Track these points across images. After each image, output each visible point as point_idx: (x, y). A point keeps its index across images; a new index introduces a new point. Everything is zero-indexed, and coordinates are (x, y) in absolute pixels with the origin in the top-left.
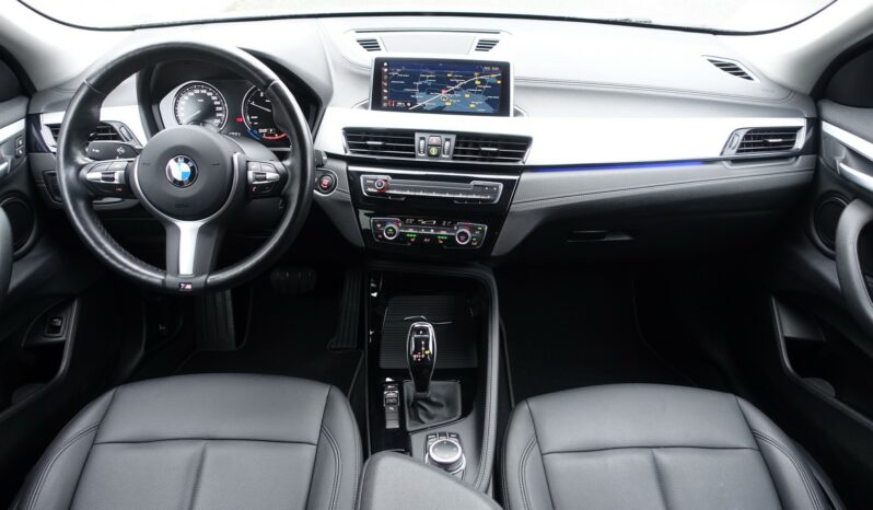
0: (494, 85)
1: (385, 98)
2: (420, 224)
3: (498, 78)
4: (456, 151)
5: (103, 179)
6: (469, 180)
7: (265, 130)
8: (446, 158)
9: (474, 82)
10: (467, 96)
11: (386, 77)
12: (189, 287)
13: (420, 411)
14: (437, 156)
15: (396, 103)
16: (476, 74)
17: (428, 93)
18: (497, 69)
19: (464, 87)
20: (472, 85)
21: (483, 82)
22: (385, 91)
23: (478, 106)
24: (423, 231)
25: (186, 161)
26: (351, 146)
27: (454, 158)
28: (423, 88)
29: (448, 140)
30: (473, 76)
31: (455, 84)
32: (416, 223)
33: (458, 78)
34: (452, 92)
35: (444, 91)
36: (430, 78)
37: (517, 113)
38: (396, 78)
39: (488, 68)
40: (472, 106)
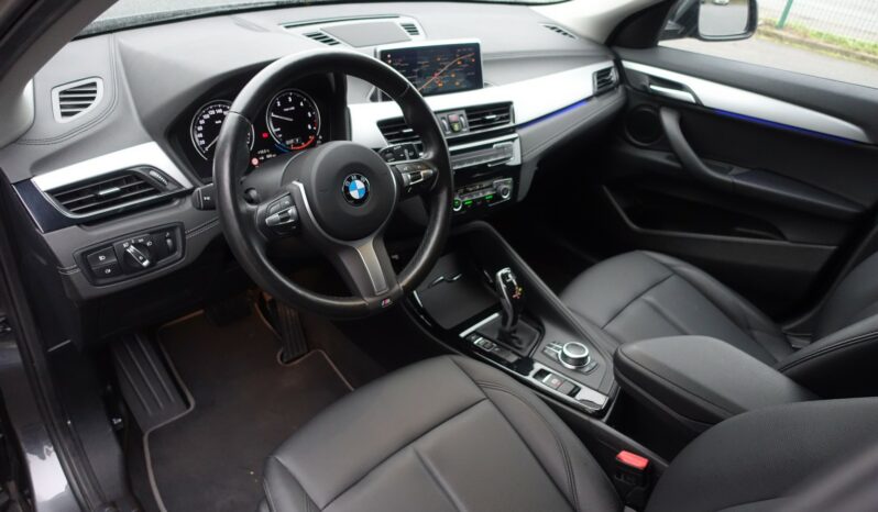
0: (470, 63)
2: (468, 192)
3: (472, 57)
4: (471, 124)
5: (282, 220)
6: (491, 145)
7: (292, 141)
8: (466, 132)
9: (456, 62)
10: (453, 76)
12: (388, 301)
13: (514, 341)
14: (459, 131)
16: (457, 56)
17: (424, 78)
18: (470, 49)
19: (450, 68)
20: (455, 66)
21: (463, 62)
23: (461, 83)
24: (475, 197)
25: (359, 178)
26: (388, 138)
27: (471, 130)
28: (420, 74)
29: (461, 115)
30: (456, 58)
31: (443, 66)
32: (466, 192)
33: (445, 61)
34: (442, 74)
35: (436, 74)
36: (425, 64)
37: (487, 85)
39: (465, 50)
40: (457, 84)
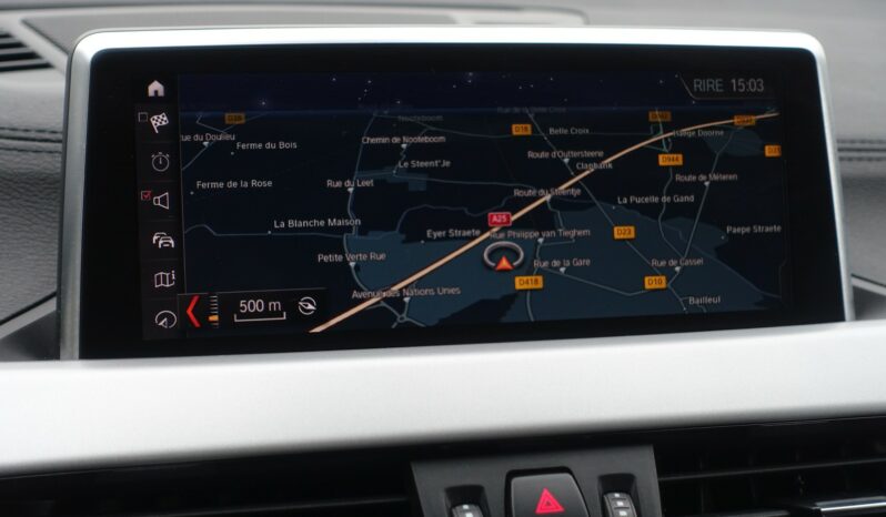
0: (750, 167)
1: (165, 280)
9: (651, 153)
10: (623, 232)
11: (161, 160)
15: (228, 308)
16: (656, 116)
17: (414, 234)
18: (756, 86)
19: (602, 186)
20: (640, 172)
21: (697, 156)
22: (162, 240)
23: (681, 283)
28: (380, 211)
30: (646, 129)
31: (556, 174)
33: (565, 143)
34: (540, 219)
35: (497, 218)
36: (416, 151)
37: (867, 306)
38: (220, 161)
39: (715, 85)
40: (652, 283)
